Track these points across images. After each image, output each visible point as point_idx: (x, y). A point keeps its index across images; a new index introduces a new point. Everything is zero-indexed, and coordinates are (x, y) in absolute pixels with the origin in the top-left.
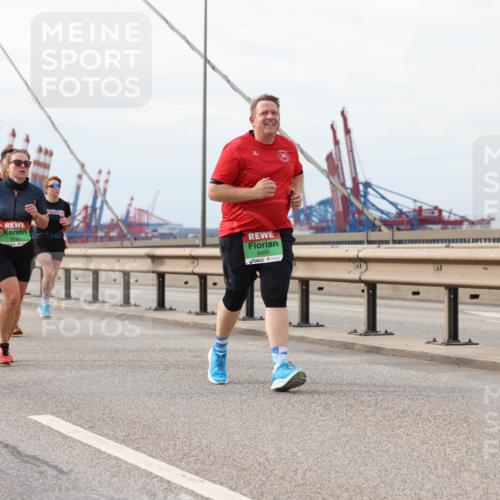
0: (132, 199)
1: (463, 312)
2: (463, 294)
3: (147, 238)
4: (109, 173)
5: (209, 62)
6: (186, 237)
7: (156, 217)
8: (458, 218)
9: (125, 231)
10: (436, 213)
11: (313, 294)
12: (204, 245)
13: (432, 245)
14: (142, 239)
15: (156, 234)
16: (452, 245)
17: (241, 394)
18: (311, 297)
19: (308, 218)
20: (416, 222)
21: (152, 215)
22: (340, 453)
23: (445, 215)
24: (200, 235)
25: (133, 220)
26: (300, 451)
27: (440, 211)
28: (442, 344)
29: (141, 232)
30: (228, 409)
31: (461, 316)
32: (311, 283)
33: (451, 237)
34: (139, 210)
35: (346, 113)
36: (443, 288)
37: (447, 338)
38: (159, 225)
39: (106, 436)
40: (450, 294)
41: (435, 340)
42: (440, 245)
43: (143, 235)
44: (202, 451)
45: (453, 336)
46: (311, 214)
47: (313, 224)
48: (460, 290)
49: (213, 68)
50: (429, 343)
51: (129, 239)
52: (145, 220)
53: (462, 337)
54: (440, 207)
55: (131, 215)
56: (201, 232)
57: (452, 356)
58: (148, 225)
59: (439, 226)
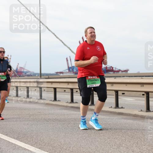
0: (18, 64)
1: (120, 98)
2: (120, 93)
3: (23, 76)
4: (11, 56)
5: (41, 22)
6: (35, 76)
7: (26, 70)
8: (118, 70)
9: (16, 74)
10: (111, 68)
11: (75, 93)
12: (41, 78)
13: (111, 78)
14: (22, 76)
15: (26, 75)
16: (116, 78)
17: (53, 124)
18: (74, 94)
19: (73, 70)
20: (105, 71)
21: (24, 69)
22: (83, 142)
23: (114, 69)
24: (40, 75)
25: (19, 71)
26: (71, 141)
27: (113, 68)
28: (114, 108)
29: (21, 74)
30: (49, 128)
31: (119, 100)
32: (74, 90)
33: (116, 76)
34: (21, 67)
35: (83, 38)
36: (114, 91)
37: (115, 106)
38: (27, 72)
39: (11, 137)
40: (116, 93)
41: (111, 107)
42: (113, 78)
43: (22, 75)
44: (41, 141)
45: (117, 106)
46: (74, 69)
47: (74, 72)
48: (119, 92)
49: (43, 24)
50: (110, 108)
51: (18, 77)
52: (22, 70)
53: (120, 106)
54: (113, 67)
55: (18, 69)
56: (40, 74)
57: (117, 112)
58: (23, 72)
59: (112, 72)
